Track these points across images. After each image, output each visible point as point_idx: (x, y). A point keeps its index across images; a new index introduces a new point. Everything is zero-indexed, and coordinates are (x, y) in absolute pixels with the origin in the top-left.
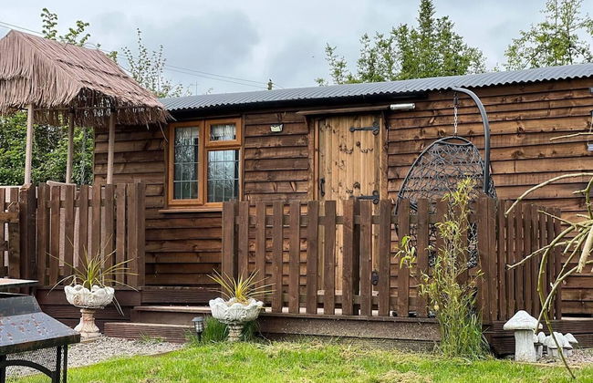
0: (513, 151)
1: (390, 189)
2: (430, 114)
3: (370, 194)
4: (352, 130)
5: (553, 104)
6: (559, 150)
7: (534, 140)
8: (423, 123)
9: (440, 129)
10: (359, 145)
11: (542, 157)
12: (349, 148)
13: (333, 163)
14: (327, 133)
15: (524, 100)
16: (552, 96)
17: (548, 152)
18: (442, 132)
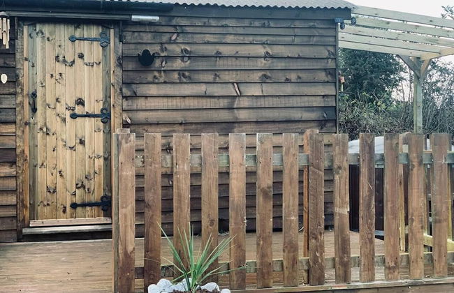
0: (260, 74)
1: (125, 107)
2: (172, 30)
3: (98, 112)
4: (73, 39)
5: (298, 32)
6: (304, 76)
7: (281, 65)
8: (165, 39)
9: (183, 47)
10: (81, 56)
11: (288, 81)
12: (69, 60)
13: (48, 76)
14: (38, 39)
15: (272, 25)
16: (298, 24)
17: (293, 77)
18: (186, 50)
